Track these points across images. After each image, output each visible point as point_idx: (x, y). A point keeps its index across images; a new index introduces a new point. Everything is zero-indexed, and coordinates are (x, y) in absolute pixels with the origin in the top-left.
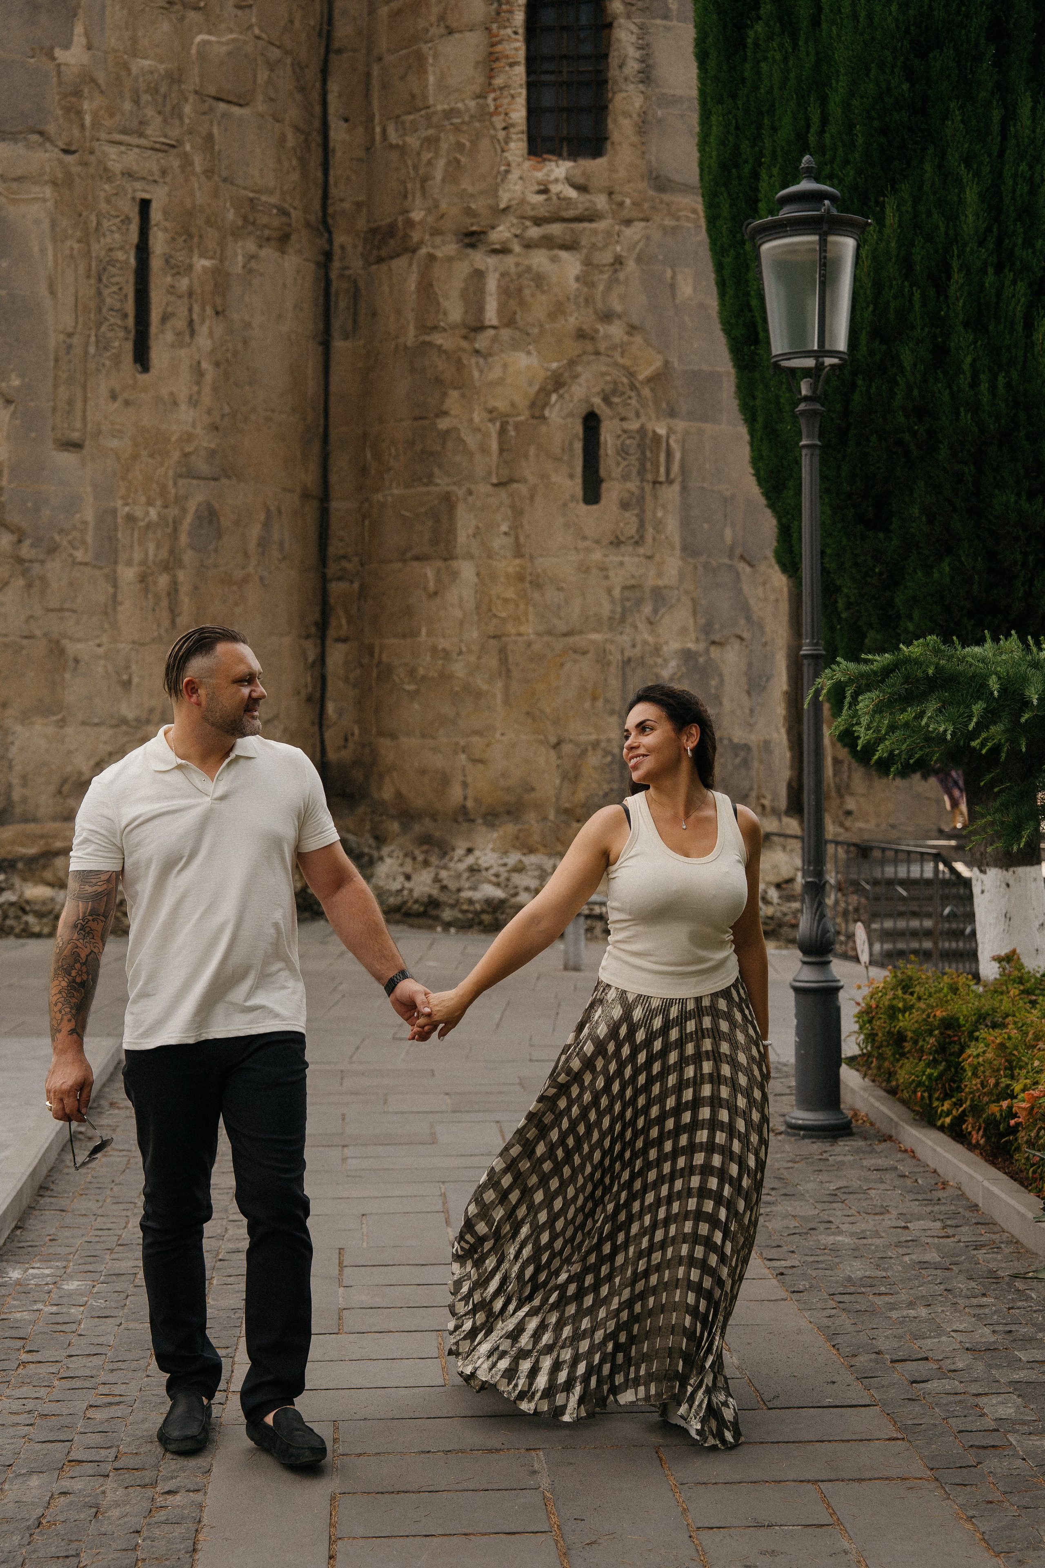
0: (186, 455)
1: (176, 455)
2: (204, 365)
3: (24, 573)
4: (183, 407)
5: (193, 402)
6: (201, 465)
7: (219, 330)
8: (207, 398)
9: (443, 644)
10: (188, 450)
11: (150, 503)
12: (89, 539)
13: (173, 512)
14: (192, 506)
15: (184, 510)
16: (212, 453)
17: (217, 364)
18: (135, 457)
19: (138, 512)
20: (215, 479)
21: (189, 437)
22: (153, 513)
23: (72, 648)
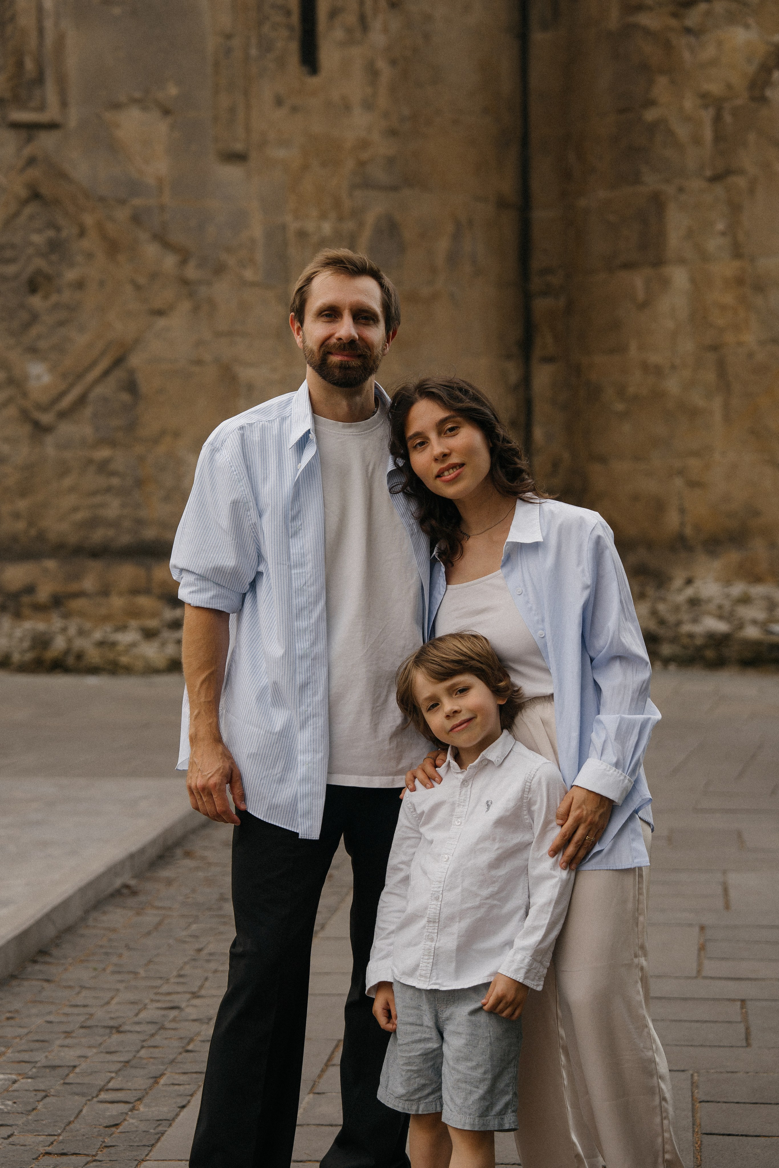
0: (362, 164)
1: (350, 164)
2: (381, 64)
3: (191, 295)
4: (357, 111)
5: (368, 105)
6: (379, 174)
7: (395, 24)
8: (383, 101)
9: (654, 358)
10: (365, 156)
11: (323, 216)
12: (259, 256)
13: (349, 225)
14: (370, 218)
15: (361, 224)
16: (391, 161)
17: (393, 62)
18: (305, 167)
19: (310, 226)
20: (394, 188)
21: (364, 144)
22: (327, 228)
23: (245, 374)
